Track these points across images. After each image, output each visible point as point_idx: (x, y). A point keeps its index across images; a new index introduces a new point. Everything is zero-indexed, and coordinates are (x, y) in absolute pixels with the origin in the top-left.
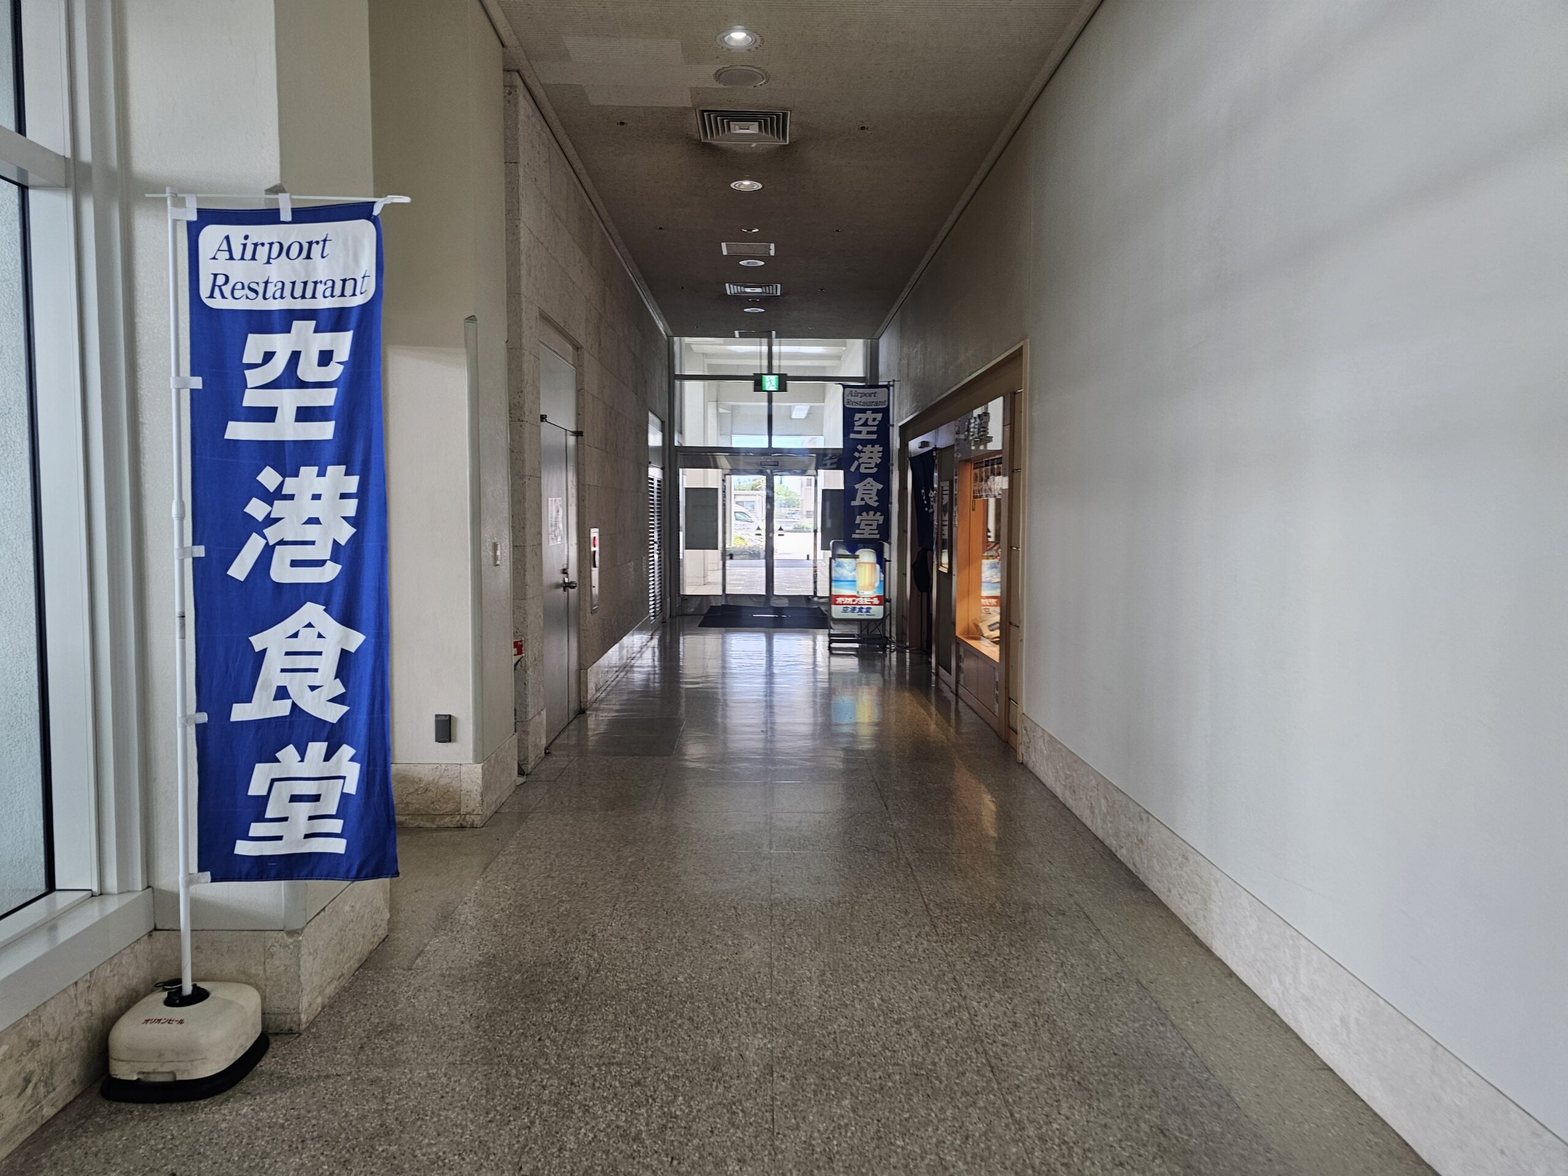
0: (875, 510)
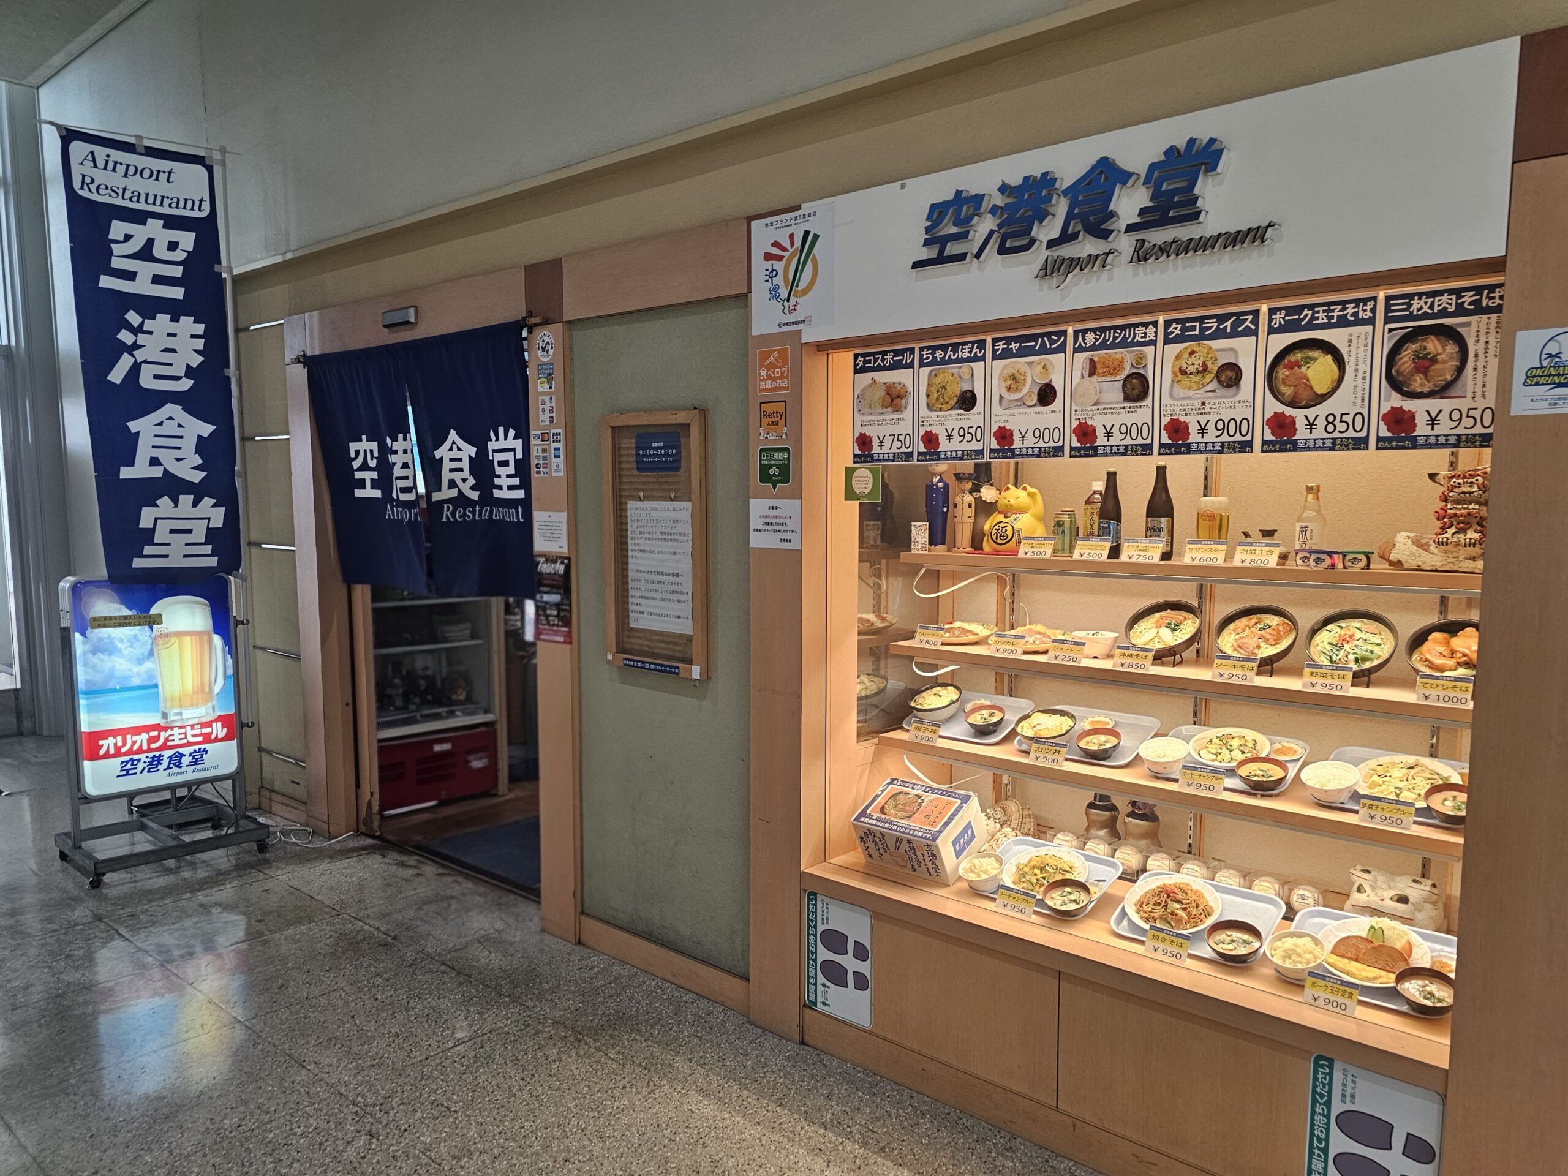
0: (198, 492)
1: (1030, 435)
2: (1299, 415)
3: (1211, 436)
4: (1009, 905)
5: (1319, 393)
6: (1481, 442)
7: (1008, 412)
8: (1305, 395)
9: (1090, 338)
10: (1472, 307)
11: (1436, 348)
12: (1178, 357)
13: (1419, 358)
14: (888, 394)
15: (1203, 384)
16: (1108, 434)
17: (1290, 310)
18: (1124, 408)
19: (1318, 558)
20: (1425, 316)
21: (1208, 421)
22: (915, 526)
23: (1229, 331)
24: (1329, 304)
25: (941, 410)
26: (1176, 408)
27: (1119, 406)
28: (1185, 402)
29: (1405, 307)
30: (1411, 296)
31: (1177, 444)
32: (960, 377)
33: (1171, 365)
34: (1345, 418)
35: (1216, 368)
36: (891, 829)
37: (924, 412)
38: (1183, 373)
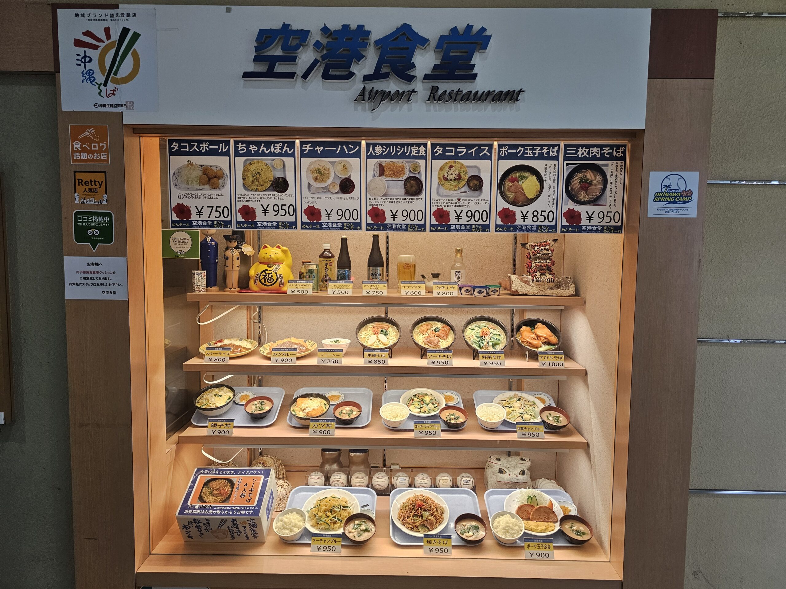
1: (334, 213)
2: (517, 210)
3: (464, 220)
4: (322, 548)
5: (529, 198)
6: (614, 230)
7: (316, 196)
8: (521, 198)
9: (379, 149)
10: (609, 156)
11: (591, 177)
12: (441, 169)
13: (583, 182)
14: (205, 174)
15: (459, 187)
16: (394, 216)
17: (511, 147)
18: (405, 199)
19: (480, 291)
20: (585, 159)
21: (462, 211)
22: (197, 274)
23: (474, 155)
24: (533, 145)
25: (256, 190)
26: (441, 201)
27: (402, 198)
28: (447, 198)
29: (575, 152)
30: (578, 146)
31: (441, 224)
32: (273, 167)
33: (437, 173)
34: (543, 213)
35: (467, 178)
36: (216, 514)
37: (241, 190)
38: (446, 179)
